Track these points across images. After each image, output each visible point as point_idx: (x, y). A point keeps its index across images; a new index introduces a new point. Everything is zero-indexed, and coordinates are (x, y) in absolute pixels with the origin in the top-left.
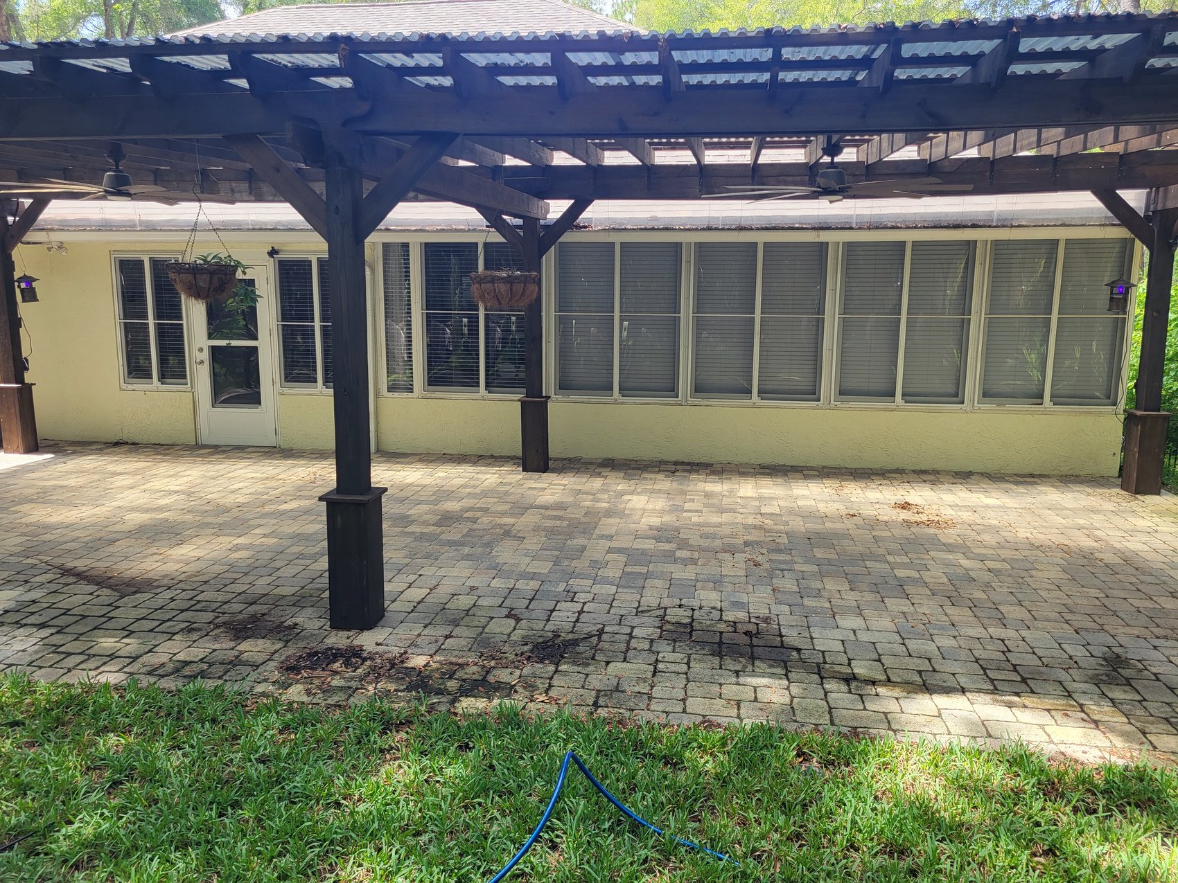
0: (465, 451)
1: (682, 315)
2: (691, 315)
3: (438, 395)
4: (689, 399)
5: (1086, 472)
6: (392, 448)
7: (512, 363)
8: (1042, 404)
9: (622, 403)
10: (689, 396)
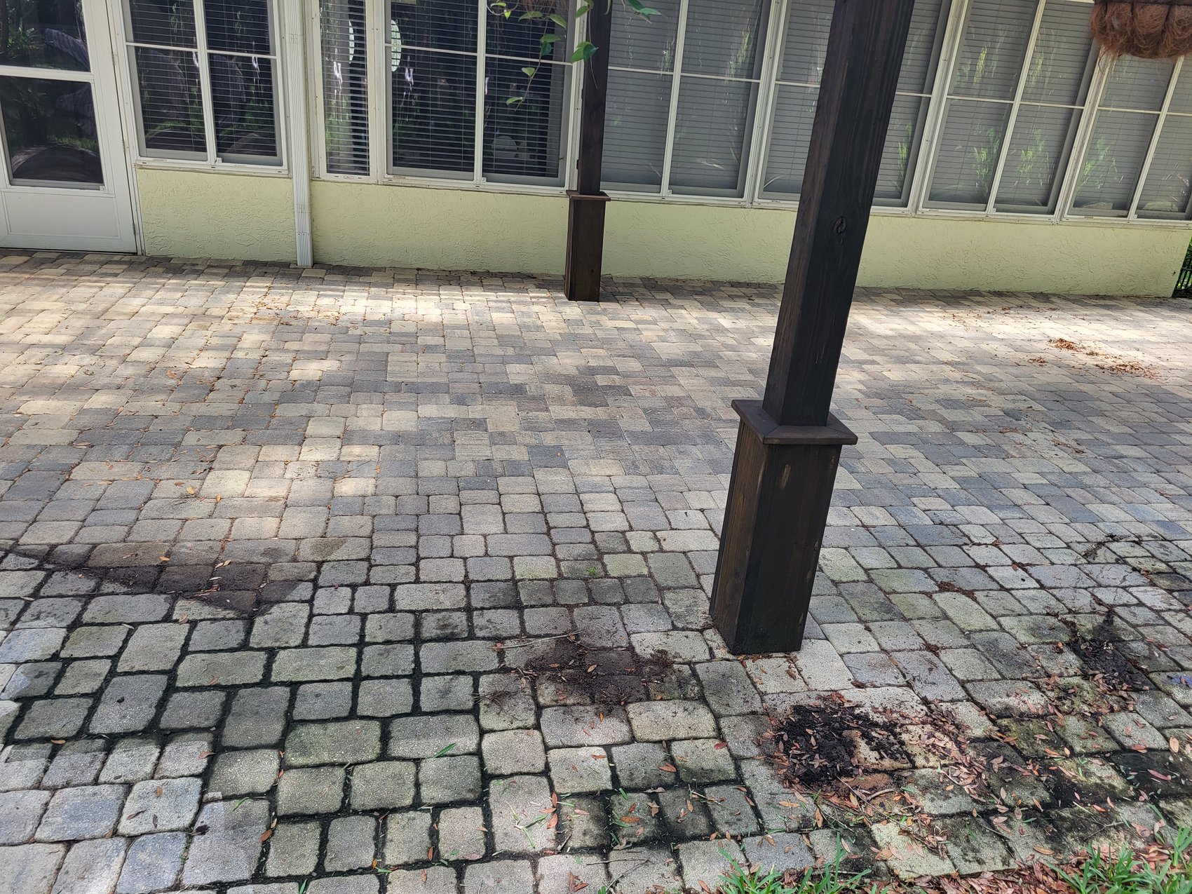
0: (448, 264)
1: (762, 81)
2: (773, 82)
3: (410, 180)
4: (756, 199)
5: (1146, 292)
6: (335, 260)
7: (513, 137)
8: (1126, 216)
9: (670, 203)
10: (756, 196)
